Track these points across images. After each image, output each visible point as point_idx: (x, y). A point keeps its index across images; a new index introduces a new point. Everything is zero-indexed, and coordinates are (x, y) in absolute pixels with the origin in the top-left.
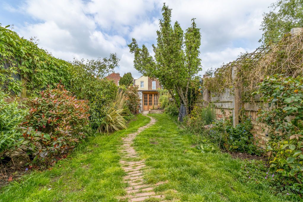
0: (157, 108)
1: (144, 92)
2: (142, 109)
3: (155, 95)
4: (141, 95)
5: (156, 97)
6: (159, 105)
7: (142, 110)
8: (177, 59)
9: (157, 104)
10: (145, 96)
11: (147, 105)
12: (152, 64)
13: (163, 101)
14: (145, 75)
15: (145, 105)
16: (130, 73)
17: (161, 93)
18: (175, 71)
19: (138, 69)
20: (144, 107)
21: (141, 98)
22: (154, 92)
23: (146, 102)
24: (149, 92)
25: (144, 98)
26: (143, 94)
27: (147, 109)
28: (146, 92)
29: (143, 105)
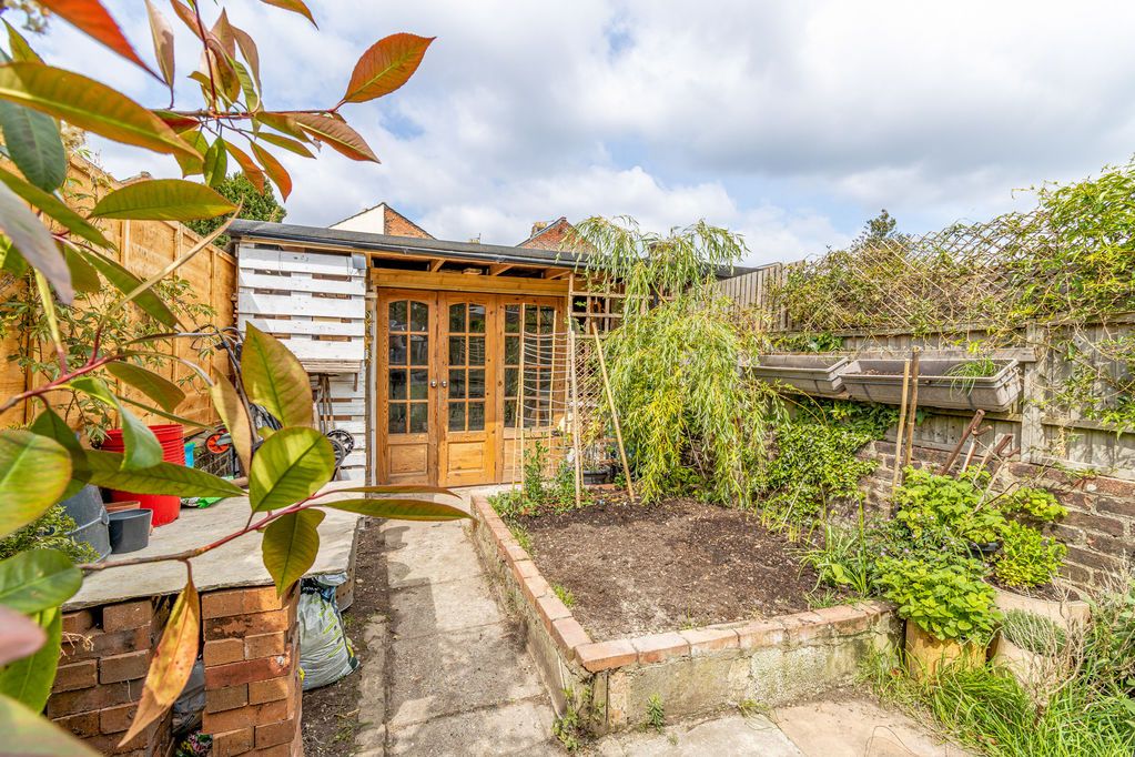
1: (387, 278)
11: (422, 427)
15: (396, 423)
20: (383, 452)
22: (502, 284)
23: (404, 397)
24: (438, 279)
25: (387, 349)
26: (374, 295)
27: (426, 478)
28: (410, 277)
29: (374, 434)
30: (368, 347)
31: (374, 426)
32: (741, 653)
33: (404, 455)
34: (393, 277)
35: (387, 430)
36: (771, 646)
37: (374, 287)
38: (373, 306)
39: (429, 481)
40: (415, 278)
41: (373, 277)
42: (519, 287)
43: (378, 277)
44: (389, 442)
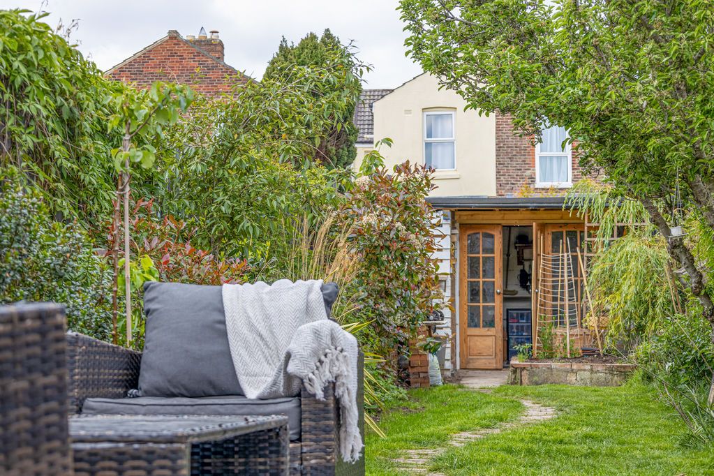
0: (578, 347)
1: (465, 218)
2: (448, 352)
3: (557, 238)
4: (446, 243)
5: (565, 256)
6: (592, 321)
7: (448, 365)
8: (678, 19)
9: (578, 315)
10: (472, 247)
11: (490, 324)
12: (531, 33)
13: (628, 288)
14: (482, 102)
15: (473, 321)
16: (328, 34)
17: (606, 222)
18: (665, 93)
19: (438, 65)
20: (464, 340)
21: (445, 268)
22: (549, 216)
23: (479, 302)
24: (502, 216)
25: (466, 267)
26: (457, 231)
27: (494, 361)
28: (481, 216)
29: (458, 327)
30: (453, 266)
31: (458, 322)
32: (572, 370)
33: (478, 343)
34: (469, 216)
35: (467, 325)
36: (585, 370)
37: (457, 225)
38: (456, 239)
39: (496, 363)
40: (485, 216)
41: (456, 218)
42: (562, 218)
43: (460, 217)
44: (469, 333)
